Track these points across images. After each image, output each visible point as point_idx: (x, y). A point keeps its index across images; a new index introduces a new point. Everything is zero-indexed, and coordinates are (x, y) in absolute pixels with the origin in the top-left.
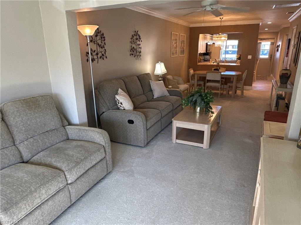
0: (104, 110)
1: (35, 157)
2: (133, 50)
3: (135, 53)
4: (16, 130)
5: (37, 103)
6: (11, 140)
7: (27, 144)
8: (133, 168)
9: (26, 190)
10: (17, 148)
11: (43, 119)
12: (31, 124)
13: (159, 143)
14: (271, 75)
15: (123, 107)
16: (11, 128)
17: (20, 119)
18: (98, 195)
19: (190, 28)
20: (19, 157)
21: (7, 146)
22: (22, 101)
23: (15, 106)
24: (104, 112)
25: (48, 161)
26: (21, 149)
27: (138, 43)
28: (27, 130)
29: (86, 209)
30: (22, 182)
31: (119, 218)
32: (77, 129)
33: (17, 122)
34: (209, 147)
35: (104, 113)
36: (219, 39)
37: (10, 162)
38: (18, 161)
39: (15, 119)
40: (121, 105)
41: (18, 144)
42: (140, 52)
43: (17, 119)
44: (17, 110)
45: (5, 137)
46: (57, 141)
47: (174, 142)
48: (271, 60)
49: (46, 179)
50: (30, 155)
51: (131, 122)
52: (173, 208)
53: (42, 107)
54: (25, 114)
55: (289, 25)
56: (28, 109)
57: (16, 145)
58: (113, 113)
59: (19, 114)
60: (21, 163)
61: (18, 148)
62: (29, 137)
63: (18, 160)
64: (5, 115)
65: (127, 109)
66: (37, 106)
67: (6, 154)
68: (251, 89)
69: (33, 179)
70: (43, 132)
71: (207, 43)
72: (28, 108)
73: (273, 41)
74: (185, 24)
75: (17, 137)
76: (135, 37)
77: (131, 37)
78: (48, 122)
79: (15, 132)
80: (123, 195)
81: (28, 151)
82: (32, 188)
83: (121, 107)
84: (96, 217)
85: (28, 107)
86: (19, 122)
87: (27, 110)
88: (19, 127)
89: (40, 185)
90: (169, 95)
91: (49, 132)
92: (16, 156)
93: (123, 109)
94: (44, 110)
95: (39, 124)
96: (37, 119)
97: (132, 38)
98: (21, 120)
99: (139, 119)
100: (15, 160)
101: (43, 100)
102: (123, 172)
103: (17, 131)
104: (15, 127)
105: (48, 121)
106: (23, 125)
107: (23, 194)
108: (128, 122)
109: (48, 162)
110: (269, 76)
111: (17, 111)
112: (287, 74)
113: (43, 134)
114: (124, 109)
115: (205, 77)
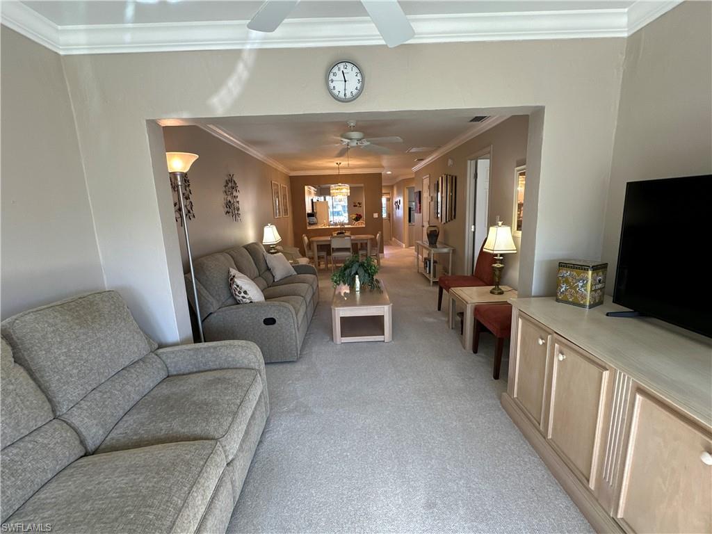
0: (212, 310)
1: (115, 431)
2: (229, 205)
3: (232, 210)
4: (57, 377)
5: (95, 308)
6: (47, 406)
7: (89, 407)
8: (301, 400)
9: (165, 510)
10: (65, 424)
11: (113, 342)
12: (91, 357)
13: (315, 349)
14: (393, 239)
15: (249, 299)
16: (42, 377)
17: (64, 350)
18: (273, 469)
19: (291, 177)
20: (77, 442)
21: (39, 424)
22: (57, 308)
23: (47, 322)
24: (211, 313)
25: (162, 430)
26: (76, 421)
27: (235, 194)
28: (84, 373)
29: (266, 505)
30: (144, 497)
31: (343, 494)
32: (189, 350)
33: (56, 358)
34: (393, 339)
35: (212, 315)
36: (338, 191)
37: (57, 464)
38: (75, 454)
39: (49, 351)
40: (245, 296)
41: (66, 414)
42: (238, 209)
43: (56, 351)
44: (52, 329)
45: (31, 403)
46: (149, 385)
47: (338, 342)
48: (389, 220)
49: (194, 468)
50: (101, 432)
51: (270, 321)
52: (413, 440)
53: (106, 316)
54: (74, 336)
55: (413, 176)
56: (77, 324)
57: (59, 416)
58: (232, 311)
59: (59, 340)
60: (82, 457)
61: (67, 423)
62: (90, 388)
63: (76, 452)
64: (20, 346)
65: (256, 301)
66: (96, 316)
67: (44, 446)
68: (384, 257)
69: (167, 479)
70: (116, 371)
71: (312, 200)
72: (77, 321)
73: (389, 197)
74: (285, 171)
75: (60, 396)
76: (230, 185)
77: (225, 184)
78: (124, 346)
79: (54, 385)
80: (319, 451)
81: (95, 422)
82: (176, 499)
83: (244, 300)
84: (299, 512)
85: (78, 318)
86: (62, 358)
87: (78, 327)
88: (63, 370)
89: (189, 486)
90: (295, 273)
91: (128, 369)
92: (69, 443)
93: (248, 301)
94: (113, 321)
95: (107, 355)
96: (103, 345)
97: (226, 186)
98: (65, 352)
99: (285, 314)
100: (70, 454)
101: (104, 301)
102: (288, 412)
103: (58, 380)
104: (51, 373)
105: (124, 344)
106: (73, 363)
107: (163, 524)
108: (265, 323)
109: (163, 432)
110: (391, 240)
111: (53, 331)
112: (436, 231)
113: (116, 377)
114: (251, 302)
115: (330, 245)
